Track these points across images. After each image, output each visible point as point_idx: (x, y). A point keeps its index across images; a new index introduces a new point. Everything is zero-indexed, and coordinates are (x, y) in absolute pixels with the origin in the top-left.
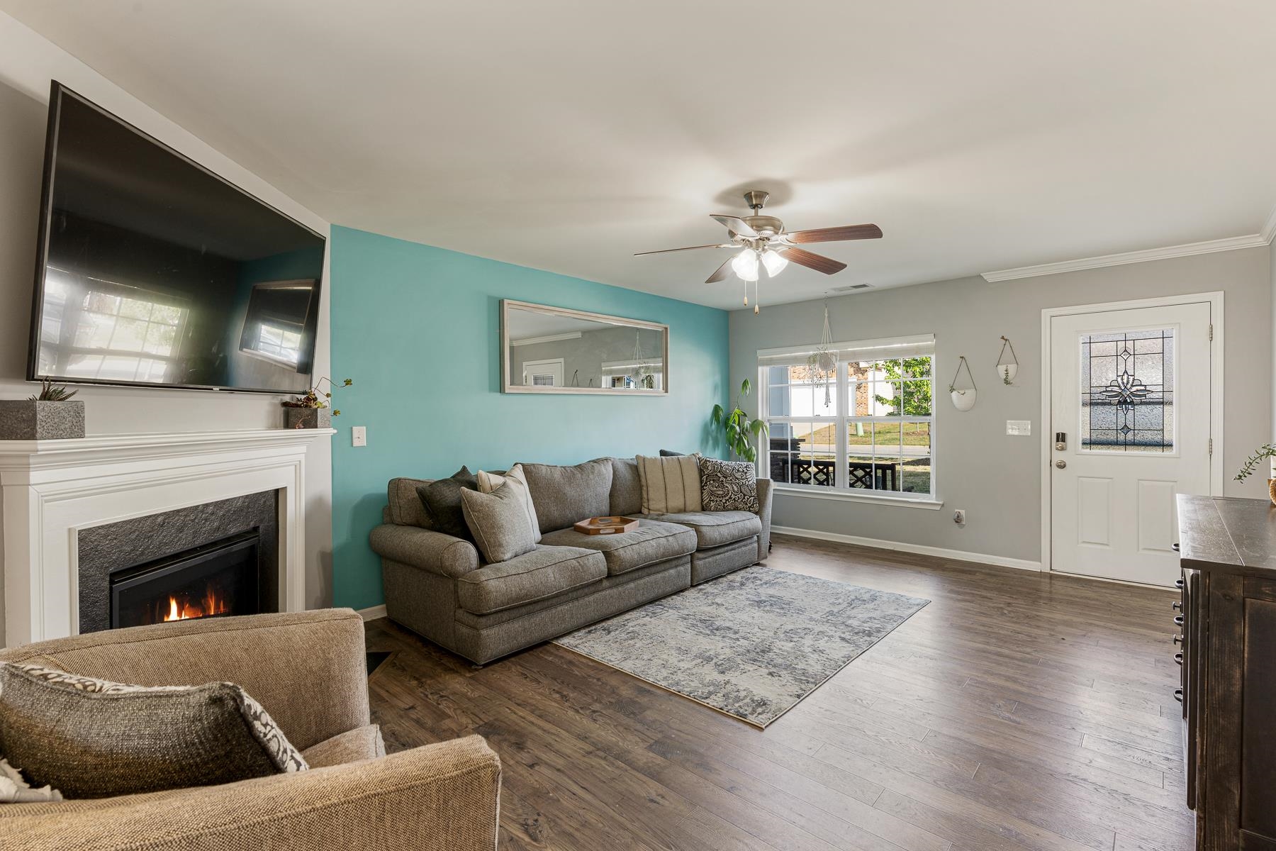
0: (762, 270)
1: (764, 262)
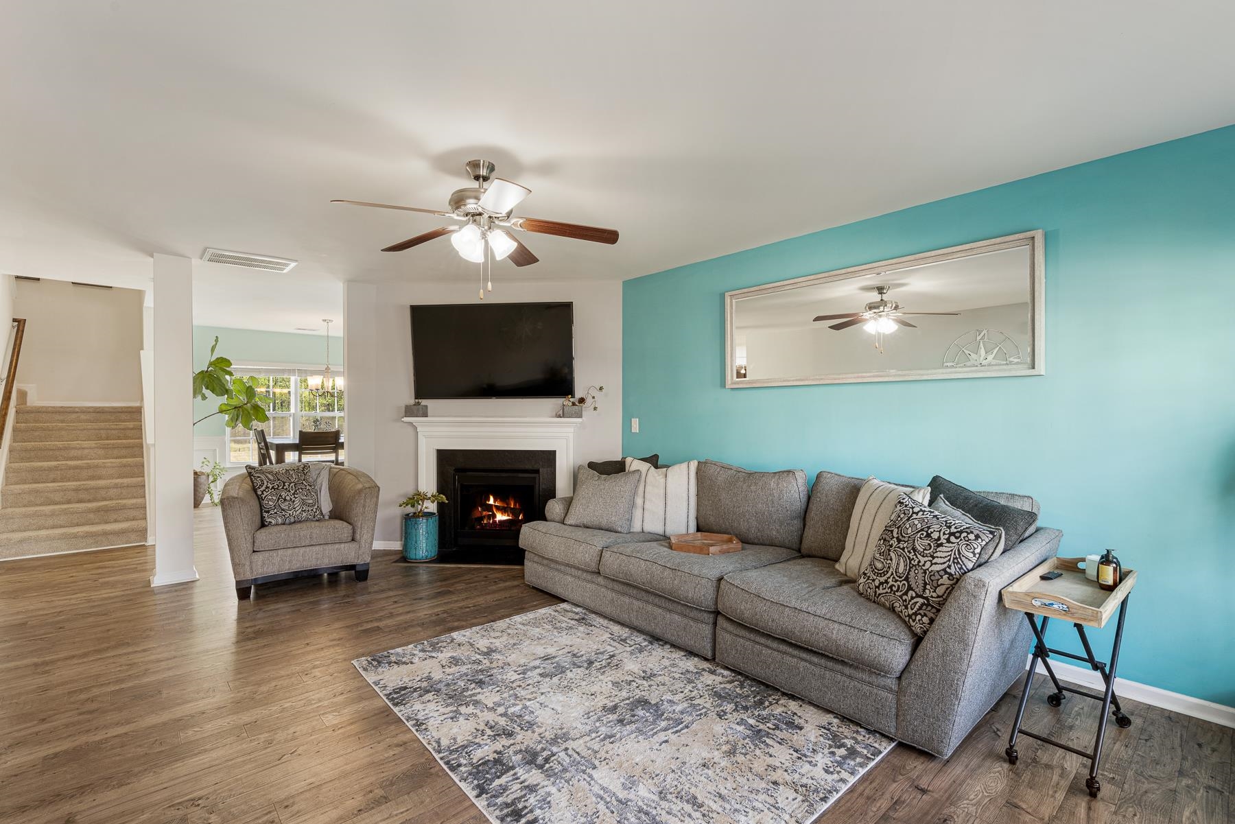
0: (488, 250)
1: (490, 243)
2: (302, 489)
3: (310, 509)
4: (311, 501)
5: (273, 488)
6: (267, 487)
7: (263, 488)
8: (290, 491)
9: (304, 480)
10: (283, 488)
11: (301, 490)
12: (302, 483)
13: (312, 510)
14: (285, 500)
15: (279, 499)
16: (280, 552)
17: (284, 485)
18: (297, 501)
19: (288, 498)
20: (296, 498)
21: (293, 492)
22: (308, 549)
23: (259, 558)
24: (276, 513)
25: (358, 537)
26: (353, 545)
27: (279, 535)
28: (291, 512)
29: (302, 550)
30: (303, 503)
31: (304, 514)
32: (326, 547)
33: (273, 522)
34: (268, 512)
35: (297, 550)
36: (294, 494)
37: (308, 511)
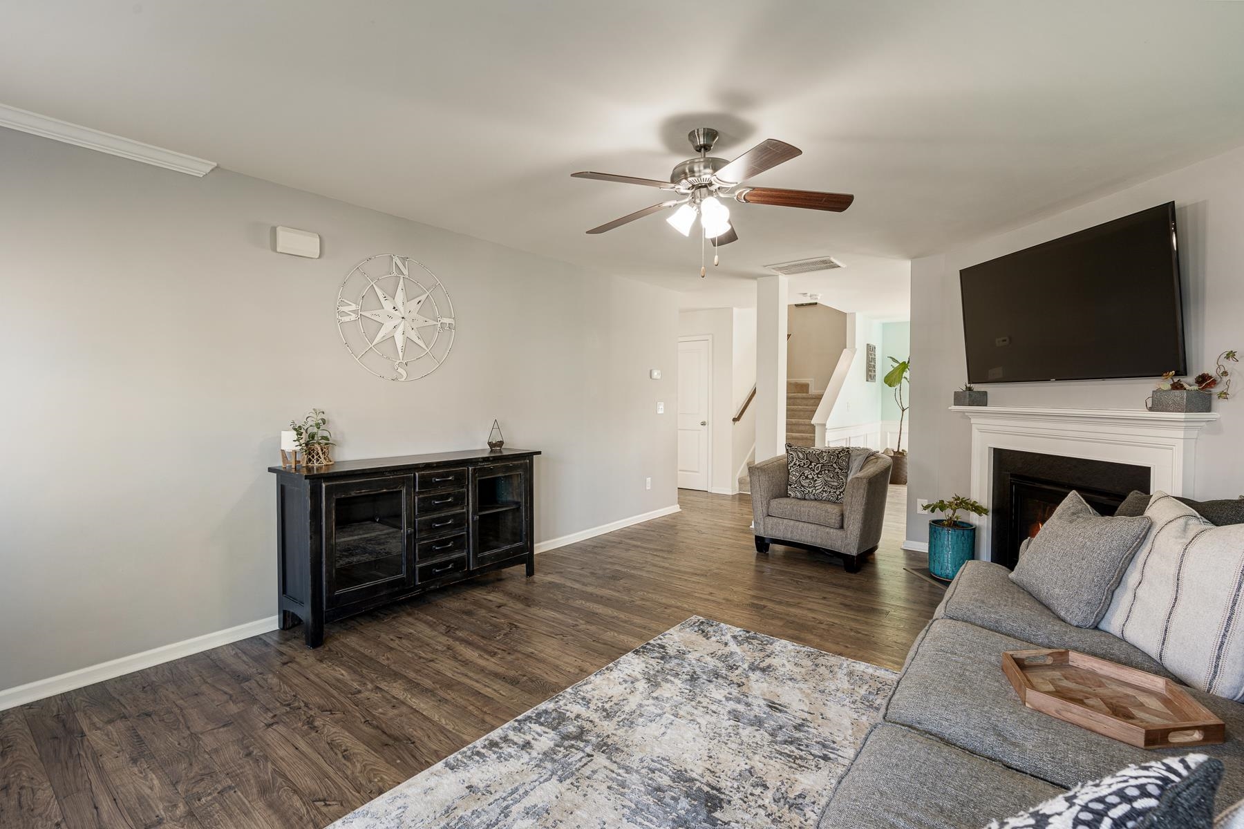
2: (828, 470)
3: (832, 491)
4: (836, 484)
5: (799, 465)
6: (795, 464)
7: (792, 464)
8: (813, 471)
9: (835, 463)
10: (808, 467)
11: (827, 472)
12: (832, 465)
13: (835, 492)
14: (807, 478)
15: (801, 476)
16: (785, 521)
17: (811, 464)
18: (819, 481)
19: (810, 477)
20: (819, 478)
21: (817, 472)
22: (806, 525)
23: (770, 521)
24: (795, 487)
25: (845, 526)
26: (840, 533)
27: (786, 506)
28: (810, 490)
29: (802, 524)
30: (826, 483)
31: (825, 494)
32: (819, 527)
33: (792, 495)
34: (790, 485)
35: (798, 523)
36: (817, 474)
37: (830, 492)
